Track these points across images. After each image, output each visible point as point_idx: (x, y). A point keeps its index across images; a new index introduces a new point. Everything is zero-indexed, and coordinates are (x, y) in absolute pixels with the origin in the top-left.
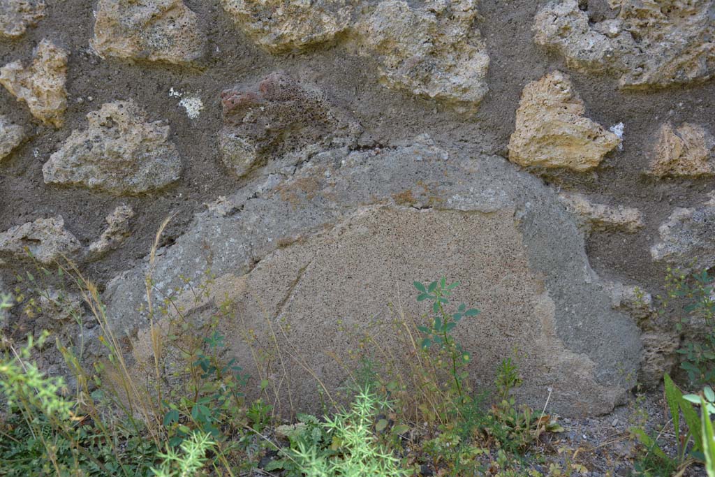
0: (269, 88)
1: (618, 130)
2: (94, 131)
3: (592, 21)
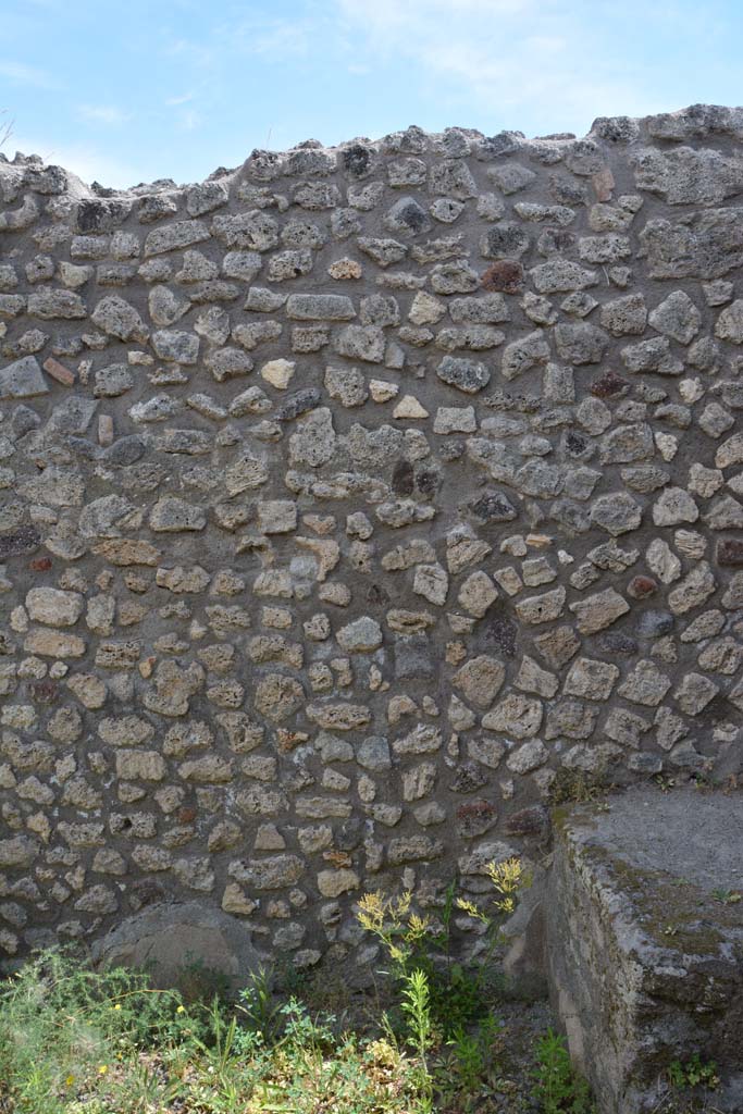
0: (146, 883)
1: (258, 901)
2: (91, 893)
3: (245, 868)
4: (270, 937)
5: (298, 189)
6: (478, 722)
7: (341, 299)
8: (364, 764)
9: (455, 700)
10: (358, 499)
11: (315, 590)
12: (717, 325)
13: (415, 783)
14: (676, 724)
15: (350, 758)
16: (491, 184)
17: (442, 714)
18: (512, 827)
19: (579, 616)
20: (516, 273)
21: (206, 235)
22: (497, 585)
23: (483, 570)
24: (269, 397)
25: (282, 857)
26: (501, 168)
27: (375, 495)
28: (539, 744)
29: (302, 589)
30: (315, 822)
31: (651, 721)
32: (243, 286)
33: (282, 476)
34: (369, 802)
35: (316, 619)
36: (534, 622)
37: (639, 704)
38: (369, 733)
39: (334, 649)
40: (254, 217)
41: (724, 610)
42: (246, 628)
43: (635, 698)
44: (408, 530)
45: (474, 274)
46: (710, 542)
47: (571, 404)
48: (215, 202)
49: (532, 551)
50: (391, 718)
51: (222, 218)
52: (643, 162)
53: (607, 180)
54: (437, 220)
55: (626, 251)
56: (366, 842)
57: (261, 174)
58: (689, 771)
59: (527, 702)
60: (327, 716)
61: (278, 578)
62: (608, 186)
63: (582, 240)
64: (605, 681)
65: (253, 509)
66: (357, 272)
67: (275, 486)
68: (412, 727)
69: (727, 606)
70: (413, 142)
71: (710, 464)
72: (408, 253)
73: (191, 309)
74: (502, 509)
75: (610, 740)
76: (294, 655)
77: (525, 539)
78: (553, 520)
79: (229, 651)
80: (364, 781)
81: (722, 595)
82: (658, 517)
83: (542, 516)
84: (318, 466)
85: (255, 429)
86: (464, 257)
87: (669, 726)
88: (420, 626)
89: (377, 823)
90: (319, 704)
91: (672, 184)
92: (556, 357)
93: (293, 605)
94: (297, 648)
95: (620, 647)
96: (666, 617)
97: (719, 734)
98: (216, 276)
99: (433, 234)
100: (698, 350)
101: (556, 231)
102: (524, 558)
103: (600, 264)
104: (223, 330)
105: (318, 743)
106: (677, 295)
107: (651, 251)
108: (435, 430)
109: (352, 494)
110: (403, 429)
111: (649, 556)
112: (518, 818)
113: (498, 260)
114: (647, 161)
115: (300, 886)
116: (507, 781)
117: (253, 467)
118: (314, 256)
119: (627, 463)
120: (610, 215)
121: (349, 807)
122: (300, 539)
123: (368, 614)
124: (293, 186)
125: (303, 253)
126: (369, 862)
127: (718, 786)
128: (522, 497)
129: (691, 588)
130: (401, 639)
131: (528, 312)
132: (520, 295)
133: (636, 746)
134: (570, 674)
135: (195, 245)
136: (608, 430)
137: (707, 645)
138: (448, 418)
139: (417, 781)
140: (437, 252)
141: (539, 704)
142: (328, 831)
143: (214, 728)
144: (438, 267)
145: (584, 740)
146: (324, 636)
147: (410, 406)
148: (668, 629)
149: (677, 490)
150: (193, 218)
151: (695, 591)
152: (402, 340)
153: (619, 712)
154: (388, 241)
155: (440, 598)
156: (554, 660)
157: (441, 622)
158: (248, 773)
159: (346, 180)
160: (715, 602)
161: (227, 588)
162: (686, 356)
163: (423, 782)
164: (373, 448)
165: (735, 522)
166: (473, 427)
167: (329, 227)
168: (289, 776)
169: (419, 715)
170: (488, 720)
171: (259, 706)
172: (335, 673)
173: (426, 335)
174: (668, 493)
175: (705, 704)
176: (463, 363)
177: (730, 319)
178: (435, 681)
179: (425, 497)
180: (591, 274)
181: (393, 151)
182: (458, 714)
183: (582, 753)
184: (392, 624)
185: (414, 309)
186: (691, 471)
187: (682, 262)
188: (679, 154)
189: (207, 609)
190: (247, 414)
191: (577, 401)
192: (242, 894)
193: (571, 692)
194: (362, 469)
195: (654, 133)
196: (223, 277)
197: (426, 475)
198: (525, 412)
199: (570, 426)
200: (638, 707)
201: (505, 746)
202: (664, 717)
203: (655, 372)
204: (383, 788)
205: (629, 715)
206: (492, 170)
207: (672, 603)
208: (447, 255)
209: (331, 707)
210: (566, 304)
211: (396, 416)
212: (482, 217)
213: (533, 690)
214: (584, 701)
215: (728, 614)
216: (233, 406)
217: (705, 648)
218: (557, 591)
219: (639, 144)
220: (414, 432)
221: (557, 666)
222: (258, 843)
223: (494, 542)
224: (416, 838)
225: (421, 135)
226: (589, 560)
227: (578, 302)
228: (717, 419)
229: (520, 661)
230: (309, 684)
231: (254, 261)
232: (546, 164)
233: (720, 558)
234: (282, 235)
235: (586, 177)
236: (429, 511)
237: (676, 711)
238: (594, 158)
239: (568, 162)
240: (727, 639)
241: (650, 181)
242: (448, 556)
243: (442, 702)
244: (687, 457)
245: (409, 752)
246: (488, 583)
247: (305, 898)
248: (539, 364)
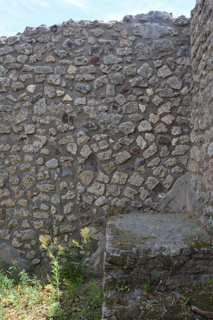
1: (22, 244)
4: (25, 254)
5: (38, 37)
6: (86, 190)
7: (49, 68)
8: (53, 202)
9: (79, 183)
10: (52, 124)
11: (40, 151)
12: (158, 73)
13: (67, 209)
14: (146, 192)
15: (49, 200)
16: (92, 34)
17: (75, 188)
18: (96, 223)
19: (116, 159)
20: (98, 59)
21: (13, 50)
22: (91, 149)
23: (88, 145)
24: (29, 95)
25: (29, 230)
26: (95, 30)
27: (57, 123)
28: (104, 197)
29: (36, 150)
30: (38, 220)
31: (138, 191)
32: (22, 64)
33: (31, 118)
34: (54, 214)
35: (39, 159)
36: (102, 160)
37: (134, 186)
38: (54, 193)
39: (45, 168)
40: (26, 45)
41: (160, 158)
42: (20, 161)
43: (133, 184)
44: (67, 133)
45: (86, 59)
46: (156, 137)
47: (114, 96)
48: (15, 41)
49: (101, 139)
50: (61, 189)
51: (17, 46)
52: (136, 27)
53: (125, 32)
54: (76, 45)
55: (130, 52)
56: (53, 226)
57: (28, 33)
58: (150, 207)
59: (100, 185)
60: (42, 187)
61: (29, 147)
62: (125, 34)
63: (117, 49)
64: (124, 178)
65: (23, 127)
66: (54, 60)
67: (29, 121)
68: (67, 192)
69: (161, 156)
70: (70, 23)
71: (156, 114)
72: (68, 54)
73: (8, 71)
74: (93, 126)
75: (126, 197)
76: (33, 169)
77: (100, 136)
78: (108, 130)
79: (15, 168)
80: (53, 207)
81: (160, 153)
82: (140, 129)
83: (105, 129)
84: (41, 115)
85: (24, 105)
86: (84, 55)
87: (144, 193)
88: (69, 161)
89: (57, 221)
90: (40, 184)
91: (144, 33)
92: (109, 82)
93: (34, 155)
94: (34, 167)
95: (128, 168)
96: (142, 159)
97: (160, 196)
98: (15, 62)
99: (75, 49)
100: (152, 80)
101: (110, 47)
102: (100, 141)
103: (123, 56)
104: (17, 77)
105: (40, 196)
106: (146, 64)
107: (138, 52)
108: (75, 104)
109: (51, 123)
110: (66, 104)
111: (137, 141)
112: (98, 220)
113: (93, 55)
114: (137, 27)
115: (34, 239)
116: (94, 209)
117: (23, 115)
118: (42, 56)
119: (130, 113)
120: (126, 42)
121: (48, 215)
122: (36, 136)
123: (54, 158)
124: (37, 36)
125: (39, 55)
126: (54, 232)
127: (159, 212)
128: (99, 123)
129: (150, 150)
130: (64, 165)
131: (102, 70)
132: (99, 65)
133: (133, 199)
134: (113, 176)
135: (10, 53)
136: (125, 103)
137: (155, 168)
138: (78, 101)
139: (68, 208)
140: (76, 54)
141: (104, 185)
142: (42, 222)
143: (11, 191)
144: (76, 58)
145: (118, 197)
146: (41, 164)
147: (68, 98)
148: (143, 163)
149: (146, 121)
150: (9, 46)
151: (151, 151)
152: (66, 79)
153: (128, 188)
154: (62, 51)
155: (75, 153)
156: (108, 172)
157: (75, 160)
158: (20, 204)
159: (52, 34)
160: (157, 154)
161: (15, 150)
162: (148, 82)
163: (70, 208)
164: (56, 109)
165: (163, 130)
166: (85, 103)
167: (46, 47)
168: (31, 205)
169: (69, 188)
170: (89, 190)
171: (23, 184)
172: (45, 175)
173: (72, 77)
174: (143, 122)
175: (155, 186)
176: (82, 85)
177: (161, 71)
178: (73, 178)
179: (71, 124)
180: (120, 59)
181: (65, 26)
182: (80, 188)
183: (117, 200)
184: (61, 161)
185: (69, 70)
186: (150, 116)
187: (147, 55)
188: (146, 25)
189: (10, 156)
190: (22, 100)
191: (115, 95)
192: (18, 241)
193: (113, 182)
194: (54, 116)
195: (139, 19)
196: (17, 62)
197: (71, 117)
198: (100, 98)
199: (114, 103)
200: (134, 187)
201: (94, 198)
202: (142, 190)
203: (139, 87)
204: (58, 210)
205: (131, 189)
206: (92, 30)
207: (144, 155)
208: (79, 54)
209: (43, 185)
210: (113, 68)
211: (63, 100)
212: (89, 44)
213: (102, 181)
214: (118, 184)
215: (161, 159)
216: (18, 98)
217: (155, 169)
218: (109, 151)
219: (135, 22)
220: (68, 105)
221: (109, 174)
222: (22, 226)
223: (91, 136)
224: (68, 226)
225: (72, 21)
226: (119, 142)
227: (116, 67)
228: (157, 100)
229: (98, 172)
230: (38, 178)
231: (25, 57)
232: (108, 28)
233: (159, 141)
234: (33, 50)
235: (119, 32)
236: (72, 128)
237: (146, 188)
238: (121, 26)
239: (114, 28)
240: (162, 166)
241: (138, 32)
242: (77, 141)
243: (75, 184)
244: (149, 112)
245: (65, 199)
246: (89, 148)
247: (35, 243)
248: (104, 85)
